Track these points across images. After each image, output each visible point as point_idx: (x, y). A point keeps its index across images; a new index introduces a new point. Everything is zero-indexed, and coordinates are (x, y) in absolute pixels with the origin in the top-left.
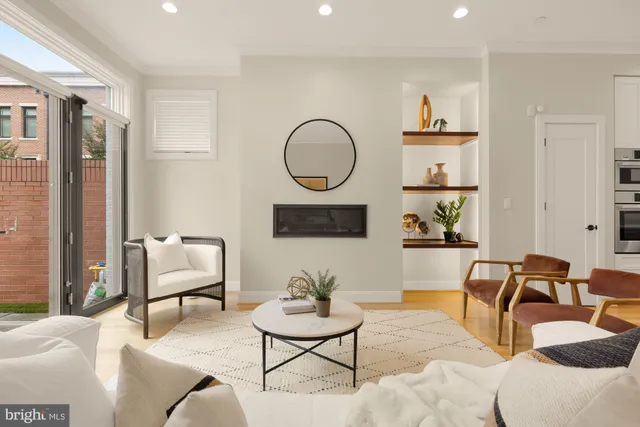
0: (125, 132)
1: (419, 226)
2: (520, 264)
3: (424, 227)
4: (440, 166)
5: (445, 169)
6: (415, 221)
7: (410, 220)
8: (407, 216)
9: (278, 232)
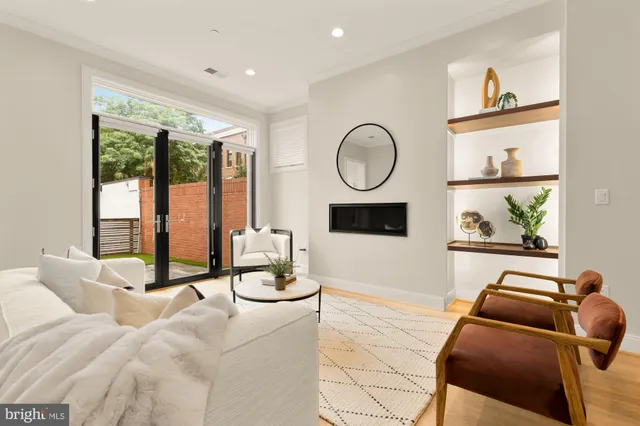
0: (253, 157)
1: (480, 227)
2: (573, 282)
3: (486, 228)
4: (510, 151)
5: (517, 155)
6: (476, 221)
7: (470, 219)
8: (467, 214)
9: (335, 226)
